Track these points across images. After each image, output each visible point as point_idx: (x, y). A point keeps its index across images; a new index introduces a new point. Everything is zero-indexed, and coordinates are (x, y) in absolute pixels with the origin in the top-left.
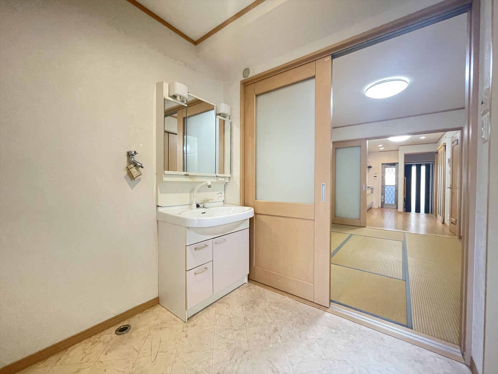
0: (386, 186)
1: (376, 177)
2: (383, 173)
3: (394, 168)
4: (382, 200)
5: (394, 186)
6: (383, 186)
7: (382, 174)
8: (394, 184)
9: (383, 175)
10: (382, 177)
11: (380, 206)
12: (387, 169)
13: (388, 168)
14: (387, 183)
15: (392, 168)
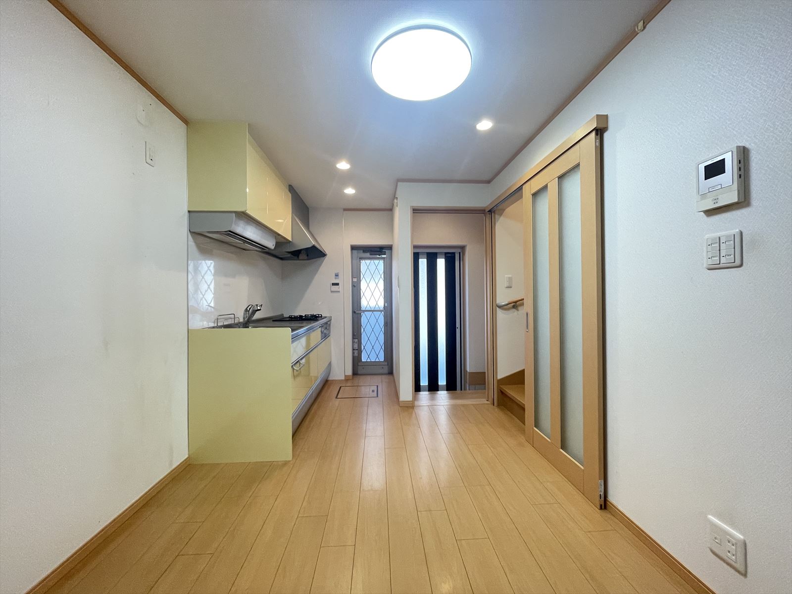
0: (364, 311)
1: (337, 284)
2: (356, 274)
3: (381, 262)
4: (353, 353)
5: (381, 311)
6: (357, 312)
7: (353, 277)
8: (381, 304)
9: (355, 280)
10: (353, 286)
11: (349, 372)
12: (364, 264)
13: (368, 262)
14: (364, 303)
15: (376, 262)
